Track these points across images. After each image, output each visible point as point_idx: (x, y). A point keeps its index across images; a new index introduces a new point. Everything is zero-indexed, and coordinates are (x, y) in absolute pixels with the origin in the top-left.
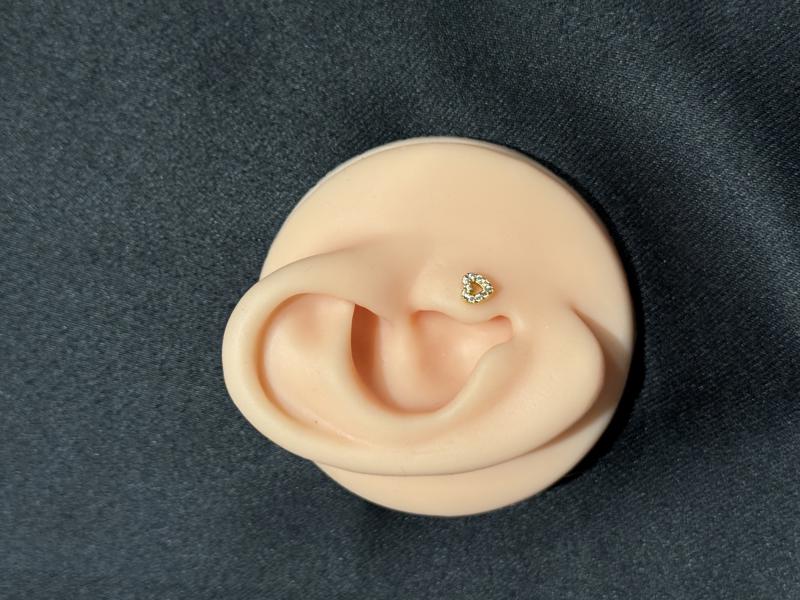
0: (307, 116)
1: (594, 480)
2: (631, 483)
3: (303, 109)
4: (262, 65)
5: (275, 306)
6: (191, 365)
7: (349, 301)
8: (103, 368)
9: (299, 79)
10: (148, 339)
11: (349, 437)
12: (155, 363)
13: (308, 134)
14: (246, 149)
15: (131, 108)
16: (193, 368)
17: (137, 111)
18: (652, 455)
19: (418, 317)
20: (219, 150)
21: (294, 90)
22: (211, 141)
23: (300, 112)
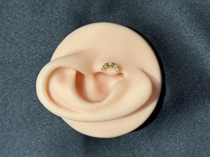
0: (63, 19)
1: (153, 127)
2: (163, 128)
3: (62, 17)
4: (50, 5)
6: (30, 95)
7: (74, 69)
8: (4, 97)
9: (61, 8)
10: (17, 88)
12: (19, 95)
13: (64, 24)
14: (46, 29)
15: (11, 19)
16: (31, 96)
17: (13, 19)
18: (169, 119)
20: (37, 30)
21: (60, 12)
22: (35, 27)
23: (61, 18)
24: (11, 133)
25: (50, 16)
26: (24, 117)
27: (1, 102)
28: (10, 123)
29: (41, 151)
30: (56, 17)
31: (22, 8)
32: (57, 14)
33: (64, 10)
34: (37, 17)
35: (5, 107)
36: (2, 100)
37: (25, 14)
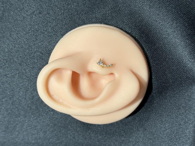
7: (71, 70)
11: (71, 106)
19: (90, 74)
24: (20, 119)
26: (29, 105)
27: (9, 93)
28: (18, 110)
29: (47, 131)
35: (12, 97)
36: (9, 92)
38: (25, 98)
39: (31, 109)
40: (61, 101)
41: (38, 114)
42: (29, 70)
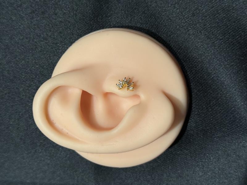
3: (68, 20)
5: (52, 90)
7: (80, 89)
13: (70, 29)
19: (106, 95)
21: (65, 13)
25: (53, 19)
30: (60, 20)
31: (19, 8)
32: (62, 16)
33: (70, 11)
34: (38, 19)
37: (22, 16)
38: (18, 128)
39: (24, 143)
40: (65, 130)
41: (34, 150)
42: (24, 89)
